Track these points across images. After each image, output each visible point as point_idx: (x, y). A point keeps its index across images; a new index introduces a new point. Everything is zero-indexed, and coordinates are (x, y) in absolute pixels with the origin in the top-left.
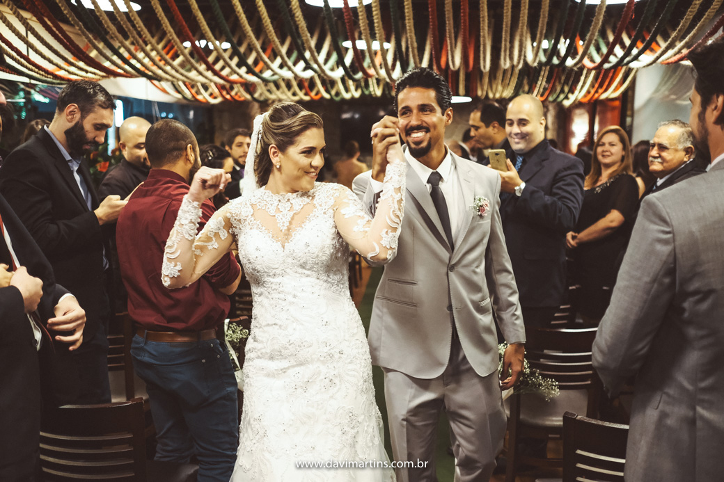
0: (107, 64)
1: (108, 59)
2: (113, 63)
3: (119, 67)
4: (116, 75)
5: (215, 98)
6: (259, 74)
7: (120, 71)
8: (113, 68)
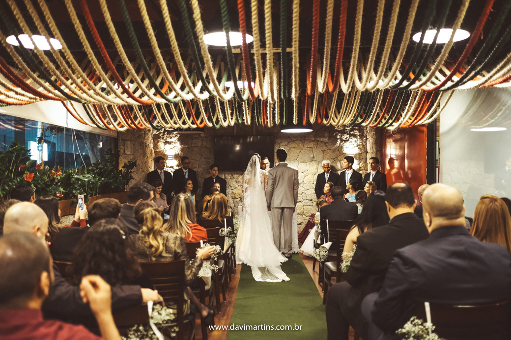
0: (41, 90)
1: (41, 85)
2: (45, 88)
3: (50, 92)
4: (47, 98)
5: (122, 126)
6: (165, 96)
7: (50, 95)
8: (45, 92)
